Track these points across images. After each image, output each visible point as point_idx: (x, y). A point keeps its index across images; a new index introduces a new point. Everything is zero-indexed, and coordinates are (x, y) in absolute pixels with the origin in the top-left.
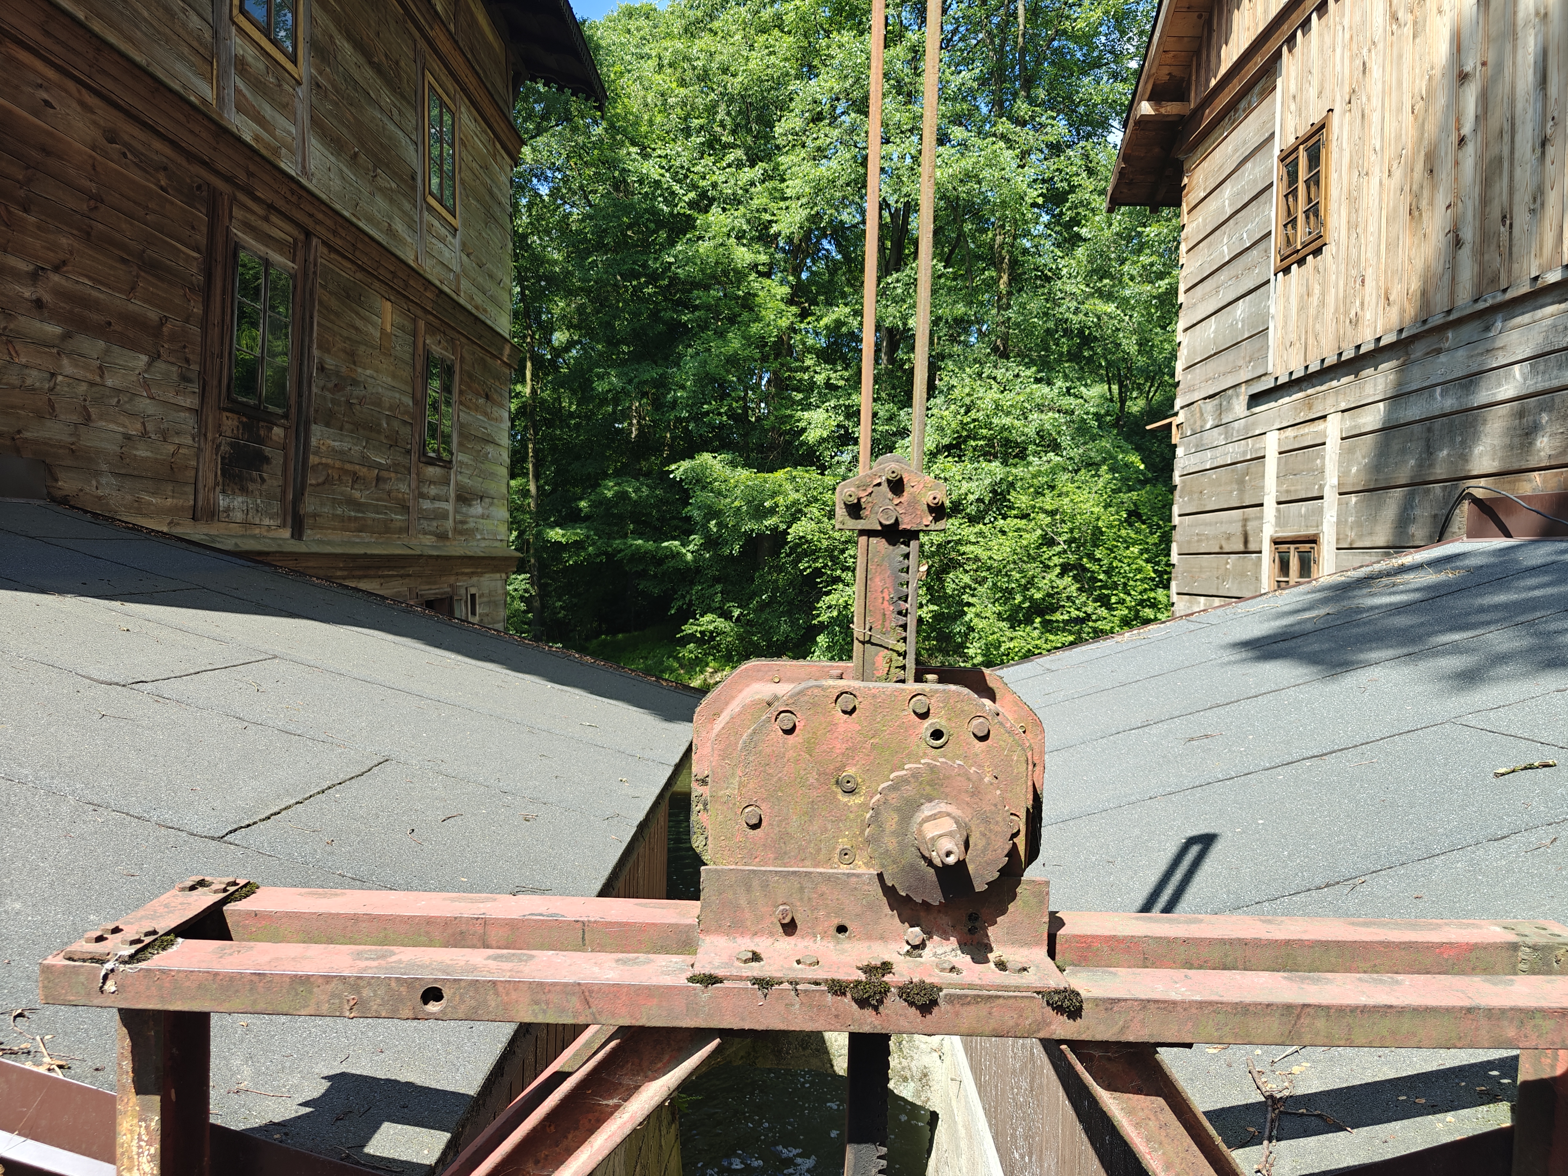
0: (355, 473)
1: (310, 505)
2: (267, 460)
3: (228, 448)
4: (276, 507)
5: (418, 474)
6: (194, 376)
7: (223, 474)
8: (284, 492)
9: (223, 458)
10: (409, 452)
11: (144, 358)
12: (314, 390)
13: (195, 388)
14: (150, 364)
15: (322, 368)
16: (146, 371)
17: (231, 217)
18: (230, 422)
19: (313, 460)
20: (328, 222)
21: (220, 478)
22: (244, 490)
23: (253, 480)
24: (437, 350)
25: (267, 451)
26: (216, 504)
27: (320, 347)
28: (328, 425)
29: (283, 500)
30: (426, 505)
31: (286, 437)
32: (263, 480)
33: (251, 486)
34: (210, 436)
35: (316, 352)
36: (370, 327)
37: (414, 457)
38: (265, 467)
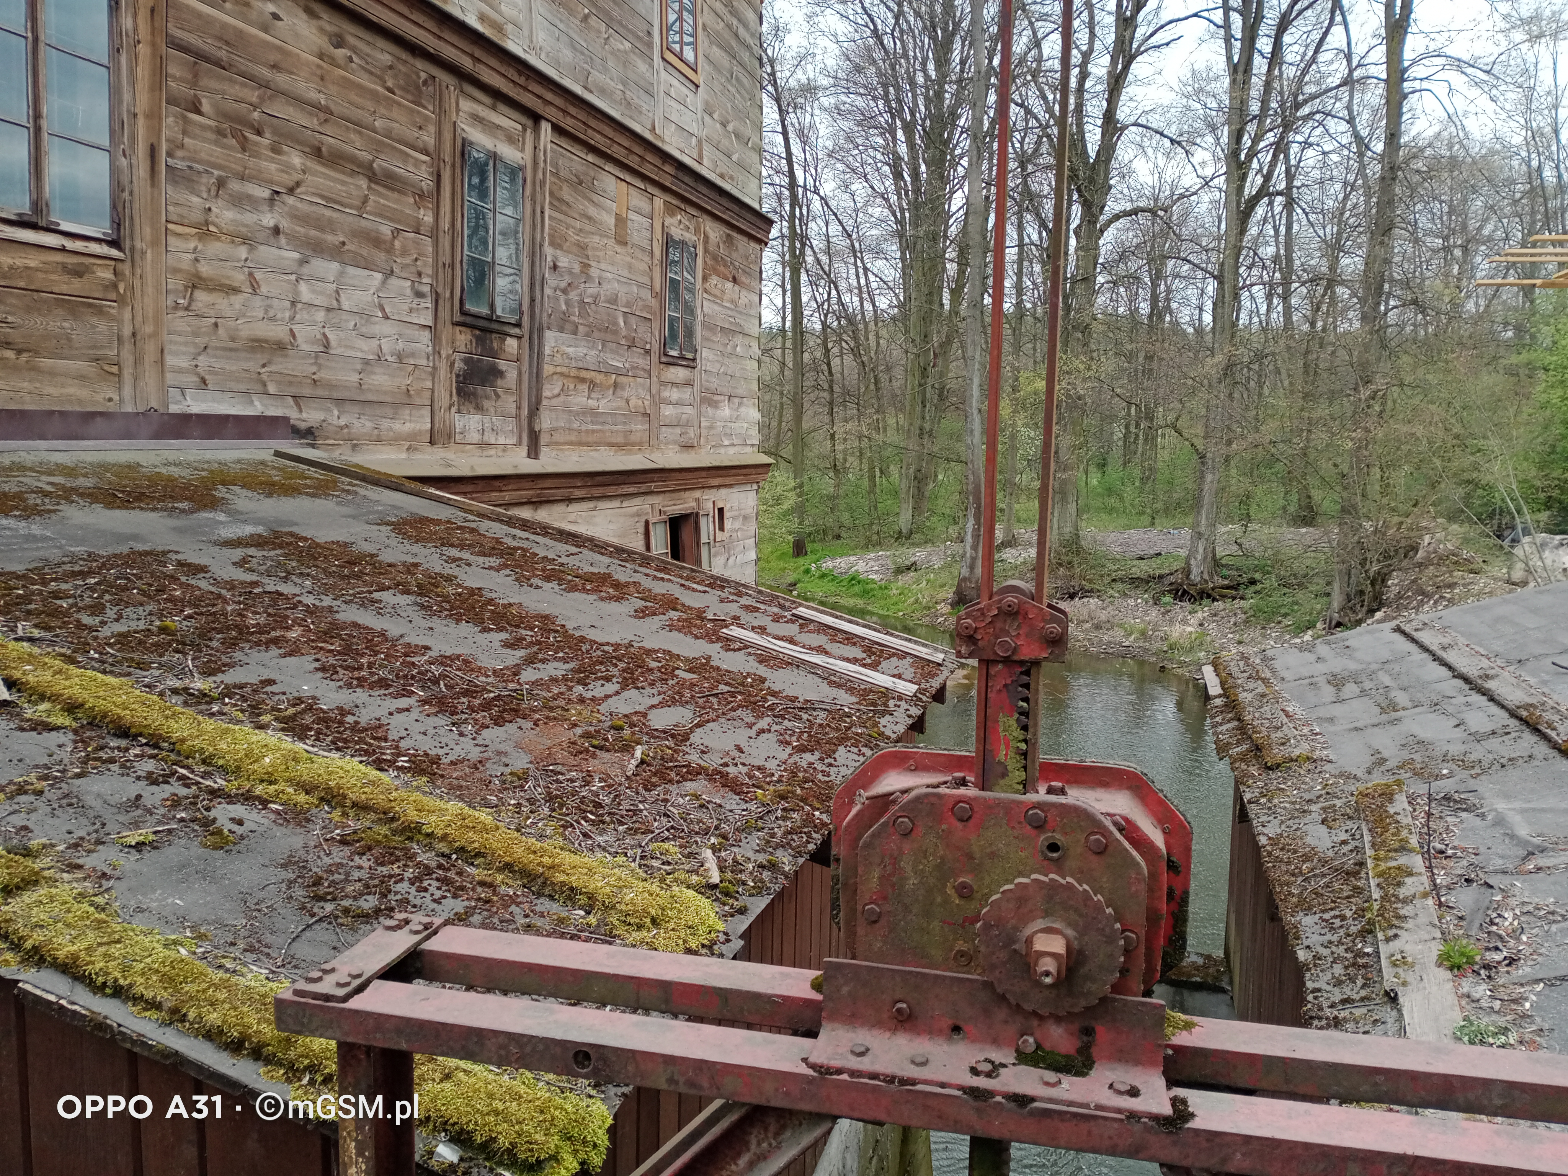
0: (591, 382)
1: (545, 421)
2: (500, 374)
3: (462, 365)
4: (511, 425)
5: (658, 377)
6: (426, 289)
7: (459, 394)
8: (519, 408)
9: (458, 376)
10: (648, 352)
11: (379, 276)
12: (548, 291)
13: (428, 303)
14: (384, 282)
15: (555, 267)
16: (378, 290)
17: (458, 110)
18: (463, 337)
19: (548, 369)
20: (558, 101)
21: (455, 398)
22: (479, 408)
23: (487, 397)
24: (677, 233)
25: (502, 365)
26: (452, 427)
27: (552, 244)
28: (561, 330)
29: (517, 417)
30: (668, 411)
31: (519, 347)
32: (498, 396)
33: (486, 404)
34: (444, 353)
35: (548, 250)
36: (604, 213)
37: (655, 358)
38: (499, 382)
